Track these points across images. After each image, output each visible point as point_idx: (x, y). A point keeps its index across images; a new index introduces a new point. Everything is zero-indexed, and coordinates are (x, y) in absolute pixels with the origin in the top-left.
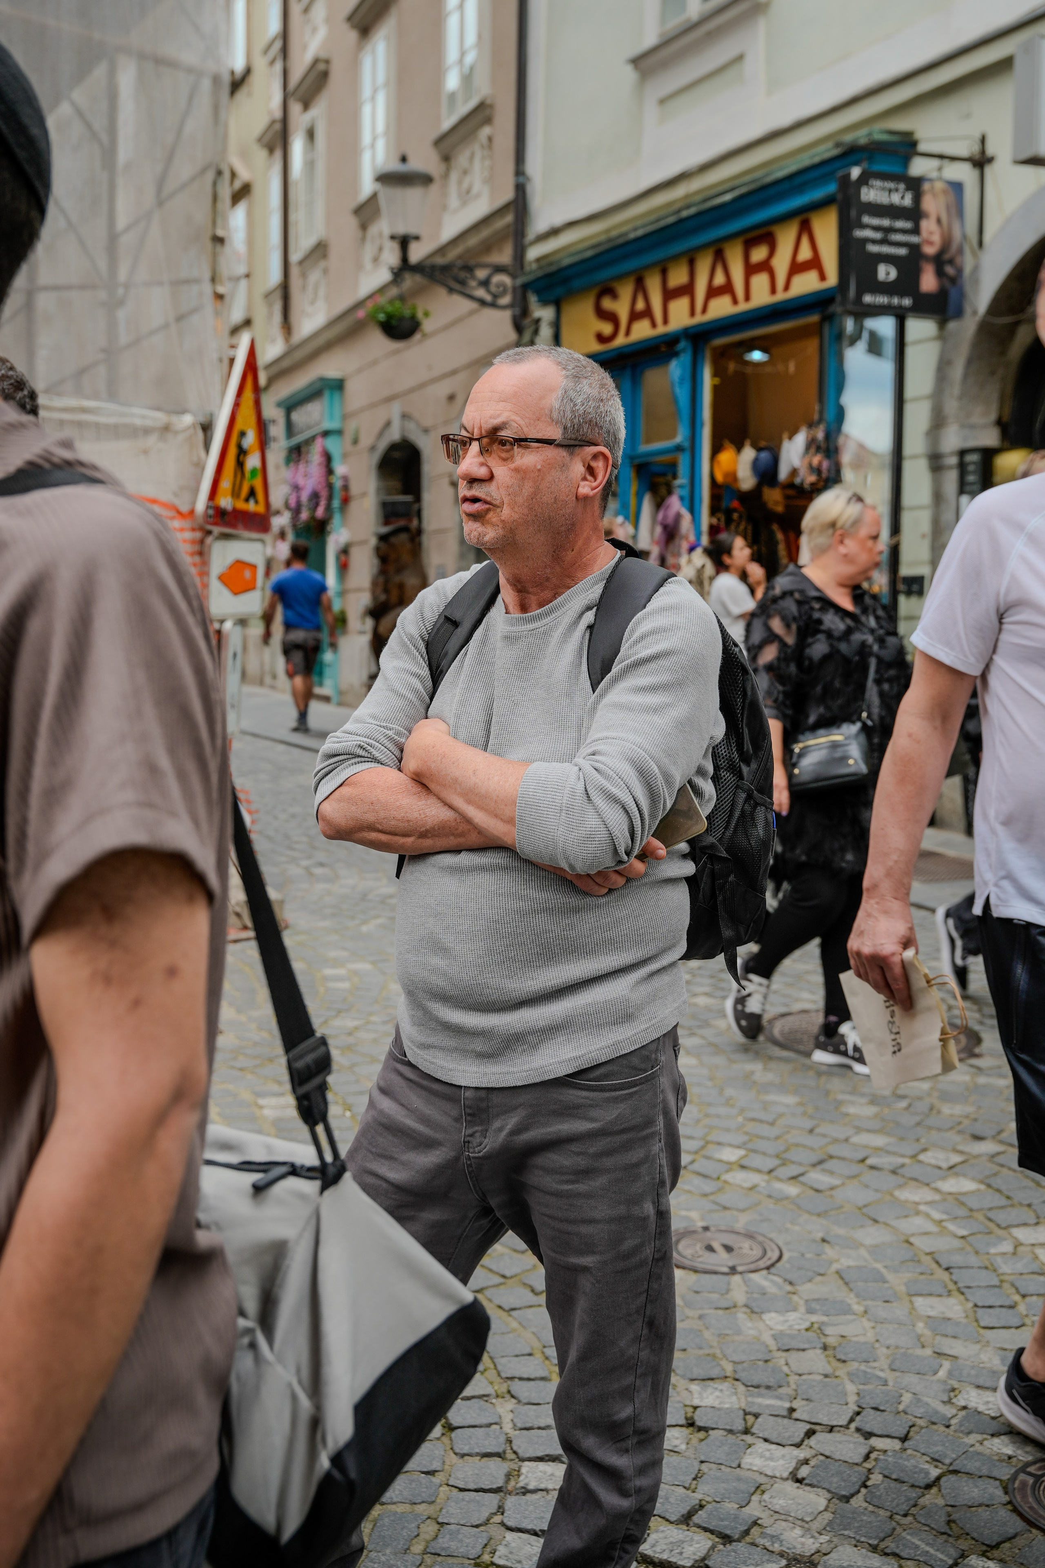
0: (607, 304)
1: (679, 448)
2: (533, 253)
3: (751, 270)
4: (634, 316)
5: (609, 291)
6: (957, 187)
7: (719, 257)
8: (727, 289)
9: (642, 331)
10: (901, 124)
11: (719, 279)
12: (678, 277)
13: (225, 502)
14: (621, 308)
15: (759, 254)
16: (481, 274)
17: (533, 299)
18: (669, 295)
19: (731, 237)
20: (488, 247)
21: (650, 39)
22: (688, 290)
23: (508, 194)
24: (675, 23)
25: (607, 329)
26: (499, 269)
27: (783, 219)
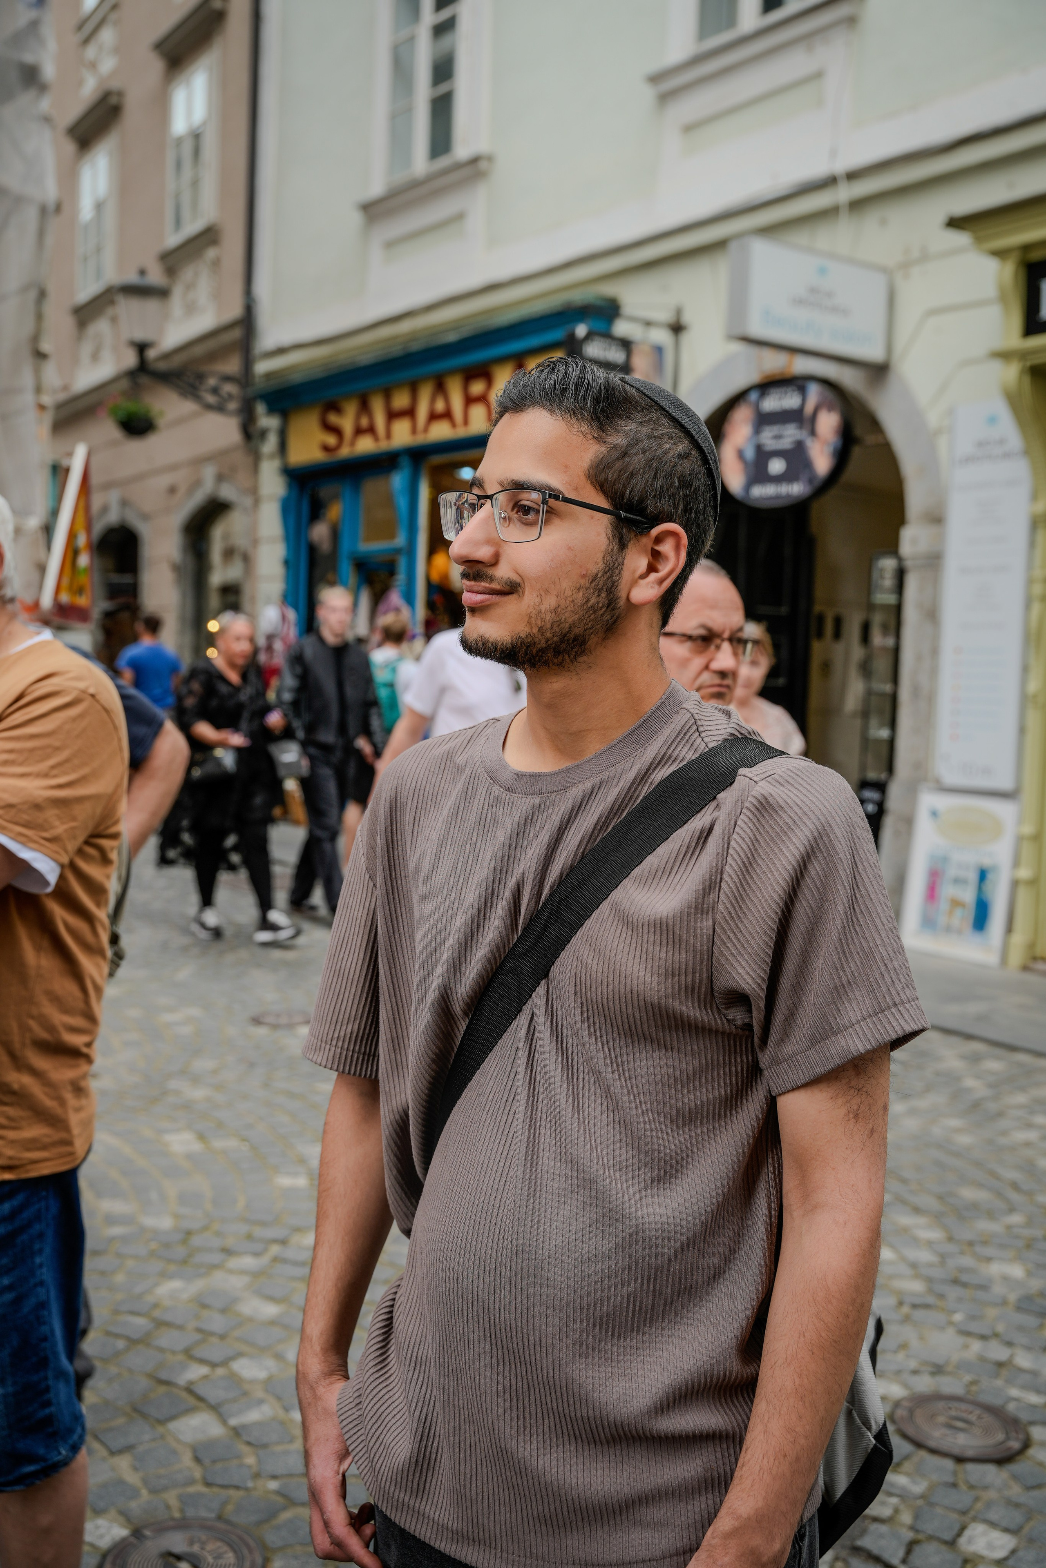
0: (333, 418)
1: (398, 551)
2: (262, 367)
3: (469, 401)
4: (359, 431)
5: (334, 407)
6: (659, 350)
7: (440, 388)
8: (447, 415)
9: (365, 445)
10: (609, 290)
11: (440, 406)
12: (401, 400)
13: (65, 598)
14: (347, 423)
15: (477, 388)
16: (212, 382)
17: (260, 409)
18: (392, 415)
19: (452, 372)
20: (213, 356)
21: (376, 188)
22: (410, 413)
23: (235, 311)
24: (401, 177)
25: (331, 440)
26: (227, 378)
27: (501, 360)
